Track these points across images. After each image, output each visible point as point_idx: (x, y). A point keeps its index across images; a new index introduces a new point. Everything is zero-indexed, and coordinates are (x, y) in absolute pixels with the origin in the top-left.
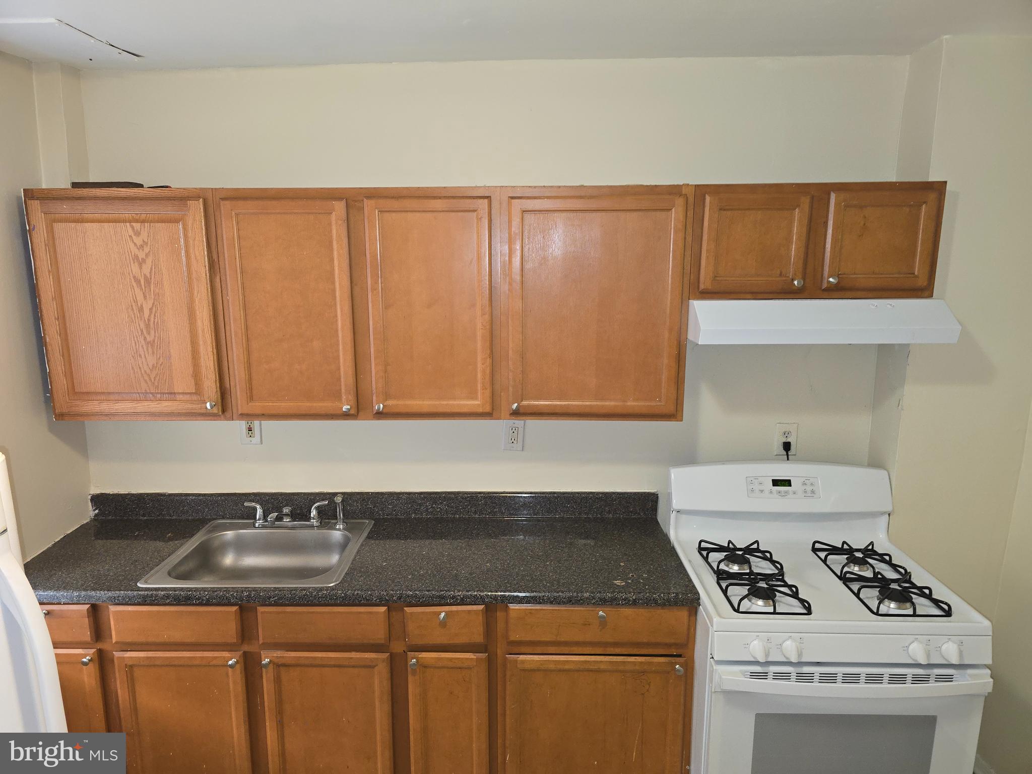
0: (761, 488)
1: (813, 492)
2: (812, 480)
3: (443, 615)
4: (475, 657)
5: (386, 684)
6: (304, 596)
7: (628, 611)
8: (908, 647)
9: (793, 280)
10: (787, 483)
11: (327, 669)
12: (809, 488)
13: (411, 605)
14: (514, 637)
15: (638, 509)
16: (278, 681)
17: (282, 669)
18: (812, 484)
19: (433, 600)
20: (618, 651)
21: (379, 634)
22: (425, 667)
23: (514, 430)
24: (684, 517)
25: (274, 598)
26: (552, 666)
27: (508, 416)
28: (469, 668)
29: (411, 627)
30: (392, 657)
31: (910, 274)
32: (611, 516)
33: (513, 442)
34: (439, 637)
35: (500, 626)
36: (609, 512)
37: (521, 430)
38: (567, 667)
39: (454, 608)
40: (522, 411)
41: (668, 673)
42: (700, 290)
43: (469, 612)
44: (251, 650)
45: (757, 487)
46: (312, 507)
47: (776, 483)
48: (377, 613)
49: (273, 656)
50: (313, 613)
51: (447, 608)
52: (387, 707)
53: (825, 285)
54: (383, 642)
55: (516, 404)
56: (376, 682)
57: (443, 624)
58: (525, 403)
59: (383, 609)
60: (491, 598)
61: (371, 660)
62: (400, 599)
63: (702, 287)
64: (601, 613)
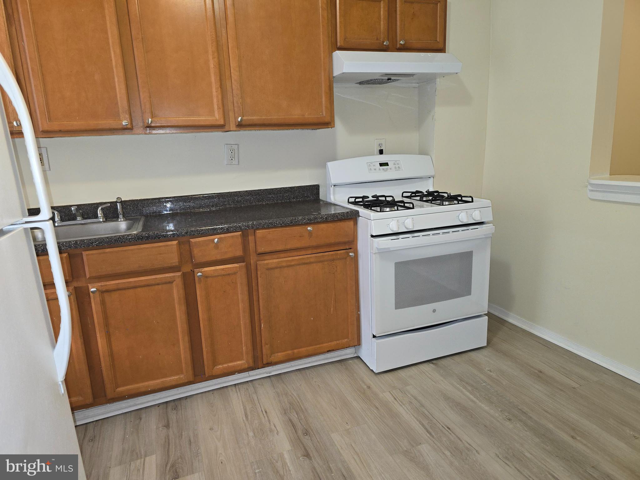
0: (375, 168)
1: (399, 167)
2: (398, 162)
3: (216, 240)
4: (238, 266)
5: (182, 292)
6: (118, 239)
7: (323, 226)
8: (458, 216)
9: (383, 42)
10: (387, 164)
11: (139, 289)
12: (397, 166)
13: (194, 237)
14: (261, 249)
15: (309, 194)
16: (103, 303)
17: (106, 295)
18: (398, 164)
19: (208, 232)
20: (319, 251)
21: (174, 260)
22: (207, 277)
23: (232, 151)
24: (337, 189)
25: (95, 242)
26: (284, 264)
27: (235, 129)
28: (235, 273)
29: (196, 252)
30: (184, 275)
31: (435, 41)
32: (295, 200)
33: (232, 159)
34: (214, 255)
35: (252, 245)
36: (294, 198)
37: (236, 151)
38: (293, 263)
39: (222, 236)
40: (243, 123)
41: (346, 258)
42: (338, 46)
43: (232, 236)
44: (80, 285)
45: (373, 168)
46: (97, 209)
47: (381, 165)
48: (172, 245)
49: (99, 286)
50: (125, 251)
51: (218, 236)
52: (184, 308)
53: (398, 46)
54: (177, 264)
55: (240, 118)
56: (175, 291)
57: (217, 246)
58: (245, 118)
59: (175, 242)
60: (245, 226)
61: (170, 277)
62: (187, 233)
63: (339, 44)
64: (309, 228)
